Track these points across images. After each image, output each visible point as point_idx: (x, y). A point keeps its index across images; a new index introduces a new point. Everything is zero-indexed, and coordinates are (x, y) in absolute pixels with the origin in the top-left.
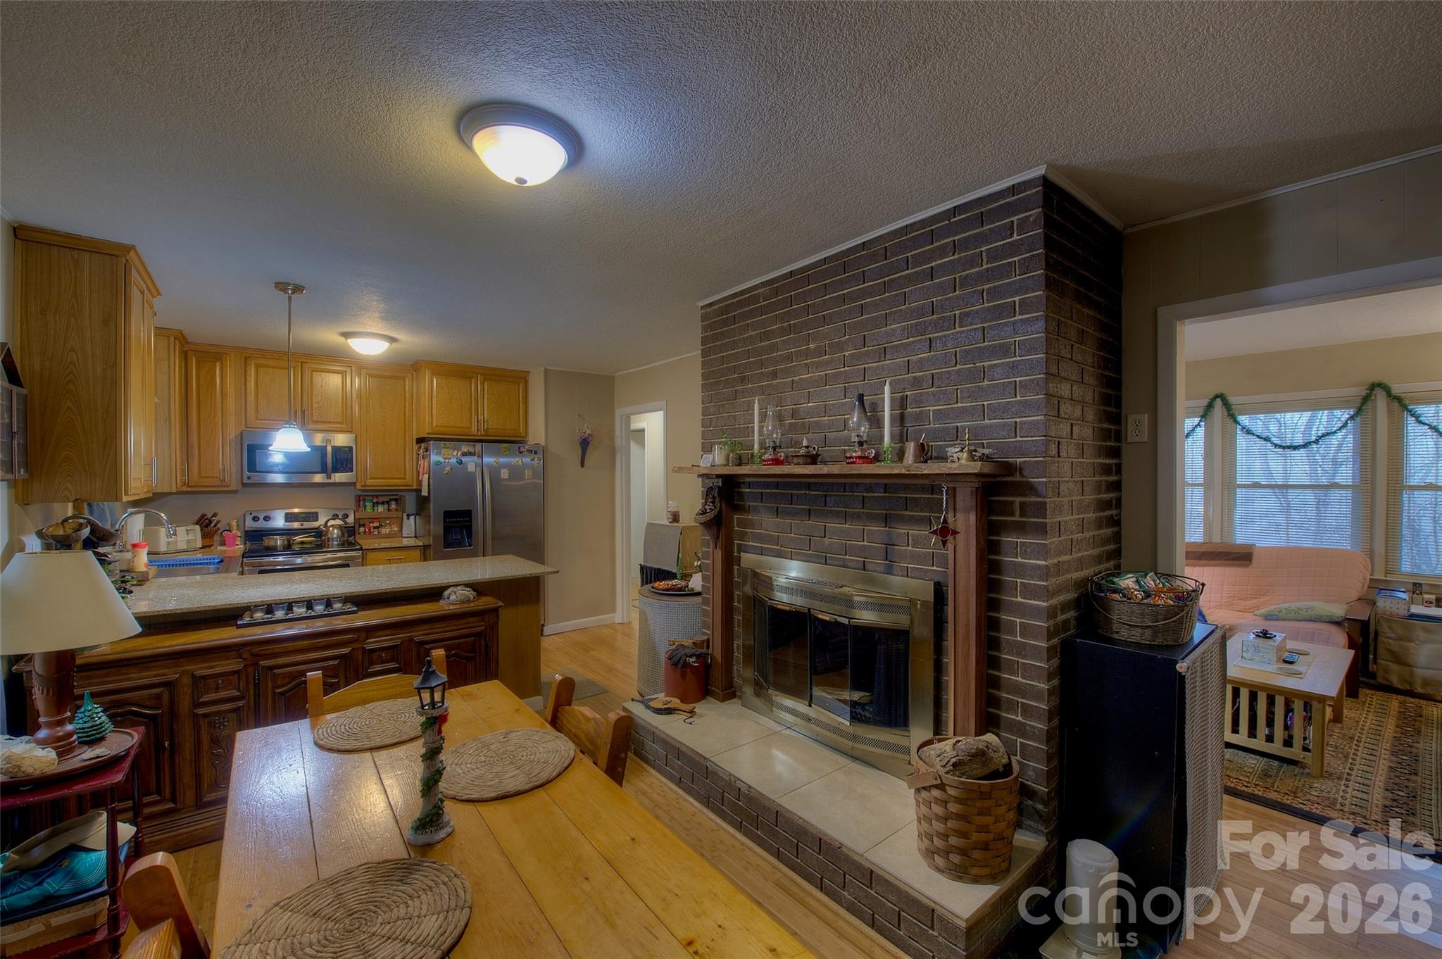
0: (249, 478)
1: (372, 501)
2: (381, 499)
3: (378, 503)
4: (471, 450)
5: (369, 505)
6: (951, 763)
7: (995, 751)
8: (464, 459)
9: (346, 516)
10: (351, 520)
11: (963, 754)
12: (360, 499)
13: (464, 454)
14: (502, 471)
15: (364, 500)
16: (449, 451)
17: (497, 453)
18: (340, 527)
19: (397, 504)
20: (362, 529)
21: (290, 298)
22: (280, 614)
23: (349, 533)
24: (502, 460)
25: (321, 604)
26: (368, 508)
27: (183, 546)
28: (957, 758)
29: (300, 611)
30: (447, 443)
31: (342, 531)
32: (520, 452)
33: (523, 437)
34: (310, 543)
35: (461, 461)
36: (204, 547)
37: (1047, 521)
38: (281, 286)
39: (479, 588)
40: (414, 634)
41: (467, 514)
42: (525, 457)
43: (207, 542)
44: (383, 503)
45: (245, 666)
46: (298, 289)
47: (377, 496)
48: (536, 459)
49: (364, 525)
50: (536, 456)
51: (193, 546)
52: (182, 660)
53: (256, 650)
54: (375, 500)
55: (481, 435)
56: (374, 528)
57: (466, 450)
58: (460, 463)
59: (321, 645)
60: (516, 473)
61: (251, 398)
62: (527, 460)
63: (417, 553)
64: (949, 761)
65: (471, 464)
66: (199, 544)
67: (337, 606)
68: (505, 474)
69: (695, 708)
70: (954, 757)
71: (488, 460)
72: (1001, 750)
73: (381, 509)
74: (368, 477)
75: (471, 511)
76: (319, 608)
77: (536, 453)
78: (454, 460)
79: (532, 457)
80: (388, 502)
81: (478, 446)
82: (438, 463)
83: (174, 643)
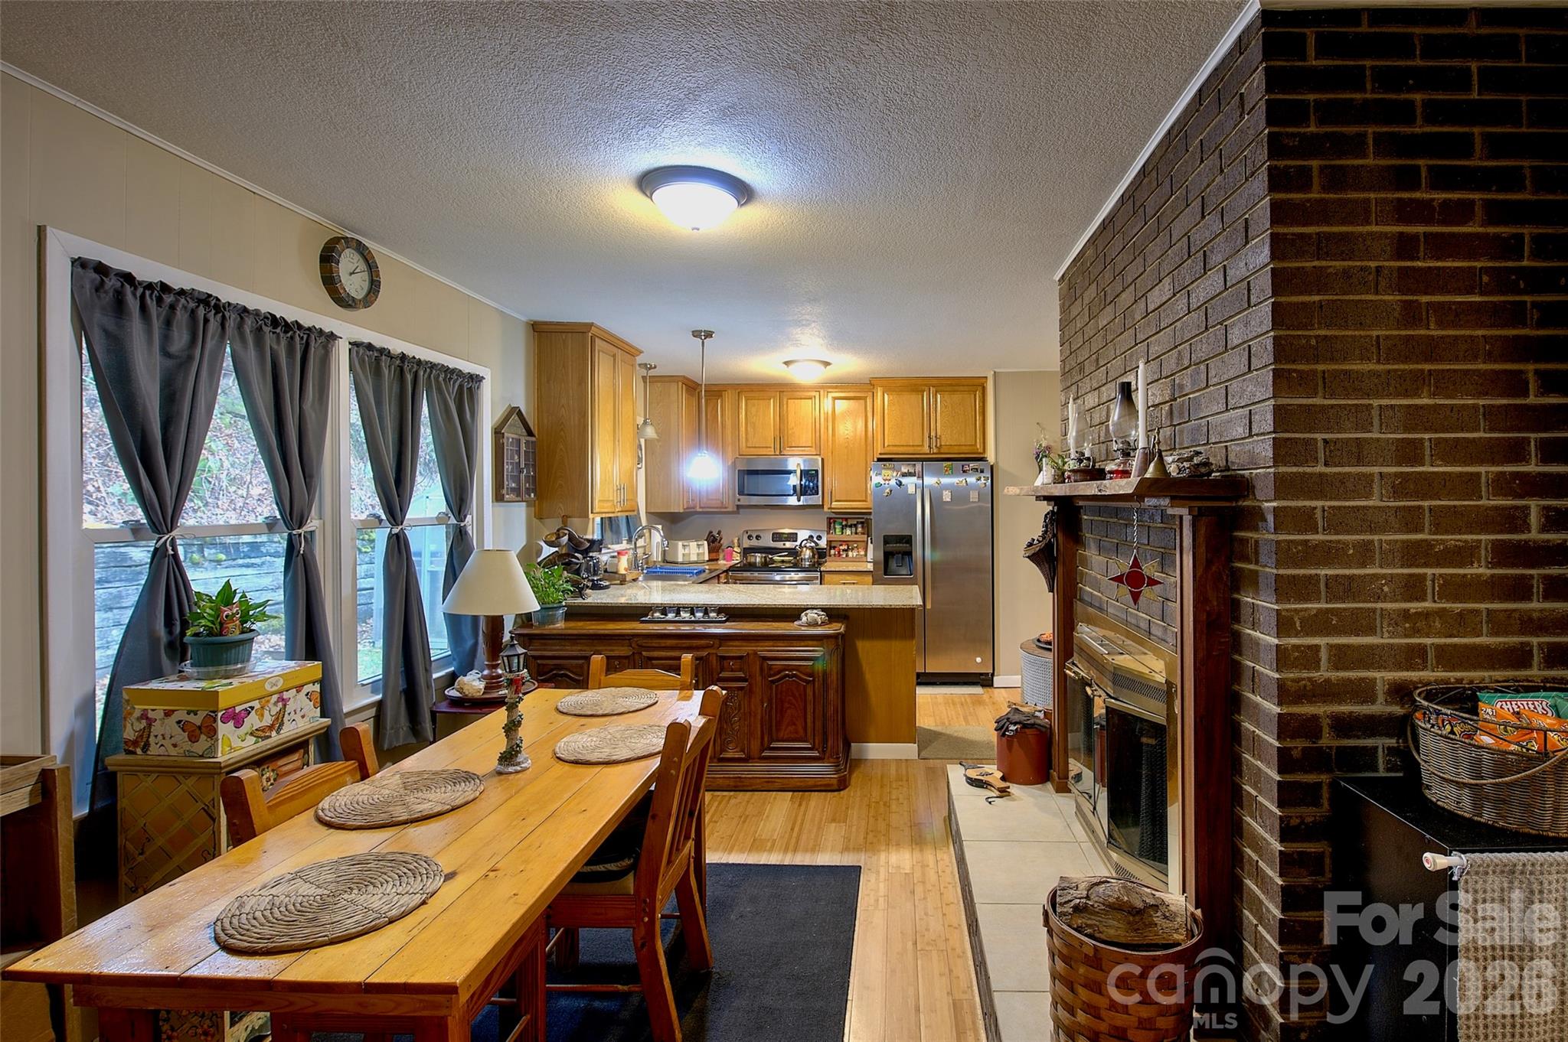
0: (739, 500)
1: (841, 524)
2: (850, 522)
3: (846, 526)
4: (912, 470)
5: (838, 527)
6: (1072, 904)
7: (1166, 917)
8: (904, 480)
9: (819, 538)
10: (823, 543)
11: (1097, 899)
12: (831, 522)
13: (904, 475)
14: (945, 493)
15: (835, 522)
16: (889, 472)
17: (939, 473)
18: (812, 548)
19: (862, 527)
20: (832, 552)
21: (703, 343)
22: (671, 616)
23: (820, 554)
24: (945, 481)
25: (701, 611)
26: (837, 530)
27: (694, 558)
28: (1084, 900)
29: (685, 615)
30: (887, 463)
31: (813, 552)
32: (964, 472)
33: (980, 453)
34: (789, 562)
35: (901, 482)
36: (709, 561)
37: (1275, 571)
38: (696, 334)
39: (833, 614)
40: (759, 648)
41: (908, 540)
42: (971, 476)
43: (714, 556)
44: (851, 526)
45: (633, 653)
46: (709, 334)
47: (846, 519)
48: (982, 479)
49: (834, 548)
50: (982, 475)
51: (701, 558)
52: (596, 641)
53: (641, 642)
54: (844, 523)
55: (933, 454)
56: (843, 550)
57: (906, 471)
58: (900, 484)
59: (684, 645)
60: (960, 495)
61: (743, 429)
62: (972, 480)
63: (870, 579)
64: (1071, 901)
65: (910, 483)
66: (707, 558)
67: (713, 615)
68: (947, 496)
69: (1009, 787)
70: (1080, 898)
71: (930, 480)
72: (1179, 919)
73: (848, 531)
74: (833, 500)
75: (911, 536)
76: (699, 615)
77: (982, 471)
78: (893, 482)
79: (978, 477)
80: (855, 526)
81: (918, 465)
82: (879, 485)
83: (598, 627)
